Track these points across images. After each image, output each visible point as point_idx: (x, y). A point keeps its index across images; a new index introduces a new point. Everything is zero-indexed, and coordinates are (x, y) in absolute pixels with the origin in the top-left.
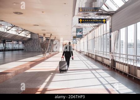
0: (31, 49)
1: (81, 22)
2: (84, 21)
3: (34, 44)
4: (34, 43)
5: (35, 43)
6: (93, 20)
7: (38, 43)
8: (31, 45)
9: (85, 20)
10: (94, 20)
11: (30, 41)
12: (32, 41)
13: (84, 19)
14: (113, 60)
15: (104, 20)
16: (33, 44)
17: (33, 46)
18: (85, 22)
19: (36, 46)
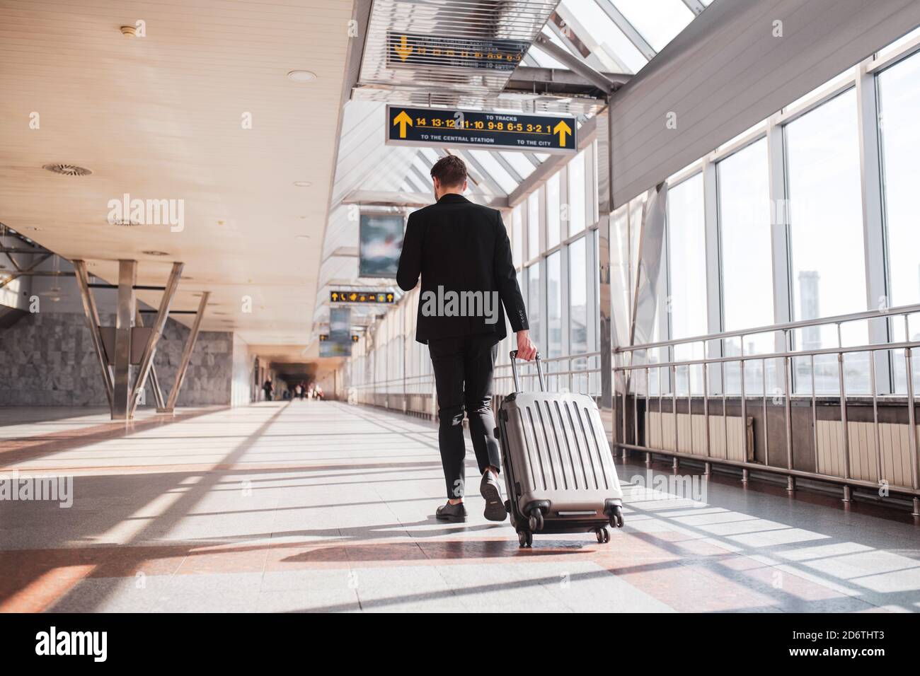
0: (20, 386)
1: (403, 133)
2: (429, 123)
3: (44, 355)
4: (42, 342)
5: (51, 346)
6: (491, 126)
7: (79, 343)
8: (23, 360)
9: (437, 123)
10: (495, 122)
11: (17, 333)
12: (33, 330)
13: (429, 115)
14: (630, 397)
15: (562, 128)
16: (37, 355)
17: (36, 368)
18: (436, 132)
19: (57, 367)
